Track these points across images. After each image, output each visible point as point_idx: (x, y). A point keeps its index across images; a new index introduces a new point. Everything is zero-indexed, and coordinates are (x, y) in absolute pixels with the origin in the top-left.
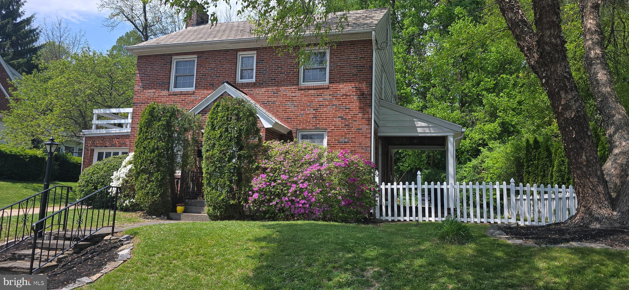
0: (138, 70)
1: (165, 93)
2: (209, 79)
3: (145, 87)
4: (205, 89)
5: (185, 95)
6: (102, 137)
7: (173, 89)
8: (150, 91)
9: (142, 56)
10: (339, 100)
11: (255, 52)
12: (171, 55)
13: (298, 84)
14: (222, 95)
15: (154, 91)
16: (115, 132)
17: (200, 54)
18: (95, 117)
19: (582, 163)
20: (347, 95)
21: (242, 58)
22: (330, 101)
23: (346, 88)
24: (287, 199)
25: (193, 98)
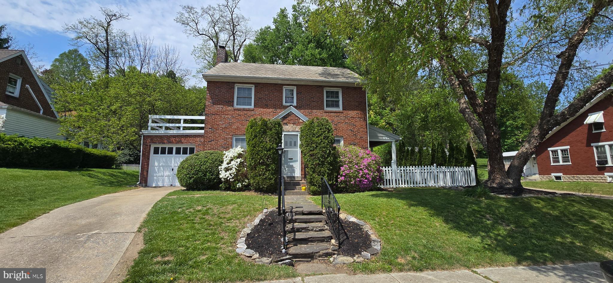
0: (208, 91)
1: (230, 108)
2: (264, 102)
3: (214, 103)
4: (261, 108)
5: (247, 110)
6: (160, 136)
7: (236, 106)
8: (218, 106)
9: (211, 82)
10: (349, 120)
11: (295, 87)
12: (235, 83)
13: (323, 109)
14: (288, 113)
15: (222, 106)
16: (172, 133)
17: (257, 85)
18: (150, 121)
19: (497, 158)
20: (353, 118)
21: (286, 90)
22: (344, 120)
23: (353, 113)
24: (359, 179)
25: (253, 113)
